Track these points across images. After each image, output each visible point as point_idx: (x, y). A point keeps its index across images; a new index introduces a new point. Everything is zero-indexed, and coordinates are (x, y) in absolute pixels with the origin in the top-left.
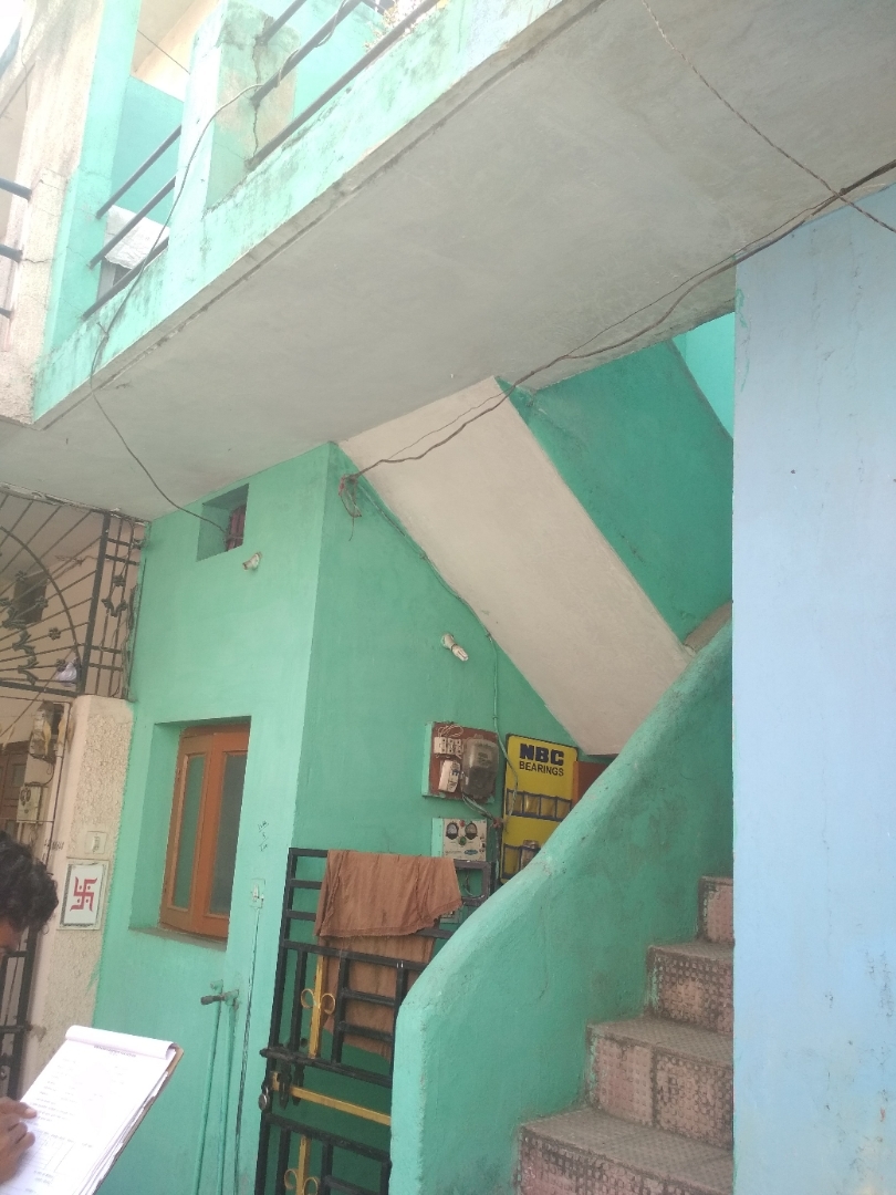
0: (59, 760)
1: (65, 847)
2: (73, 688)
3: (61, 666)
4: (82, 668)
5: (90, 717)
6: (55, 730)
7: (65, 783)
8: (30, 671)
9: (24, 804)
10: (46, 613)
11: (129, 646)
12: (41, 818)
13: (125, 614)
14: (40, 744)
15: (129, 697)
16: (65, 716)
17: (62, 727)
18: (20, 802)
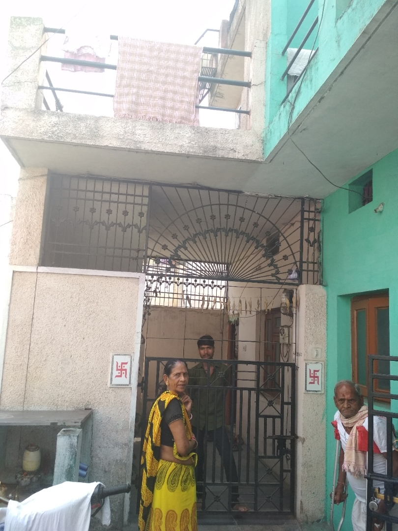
0: (294, 315)
1: (303, 355)
2: (297, 282)
3: (290, 272)
4: (300, 272)
5: (306, 295)
6: (291, 302)
7: (299, 326)
8: (277, 275)
9: (282, 335)
10: (281, 248)
11: (320, 260)
12: (290, 342)
13: (316, 245)
14: (285, 308)
15: (324, 284)
16: (295, 295)
17: (294, 300)
18: (280, 334)
